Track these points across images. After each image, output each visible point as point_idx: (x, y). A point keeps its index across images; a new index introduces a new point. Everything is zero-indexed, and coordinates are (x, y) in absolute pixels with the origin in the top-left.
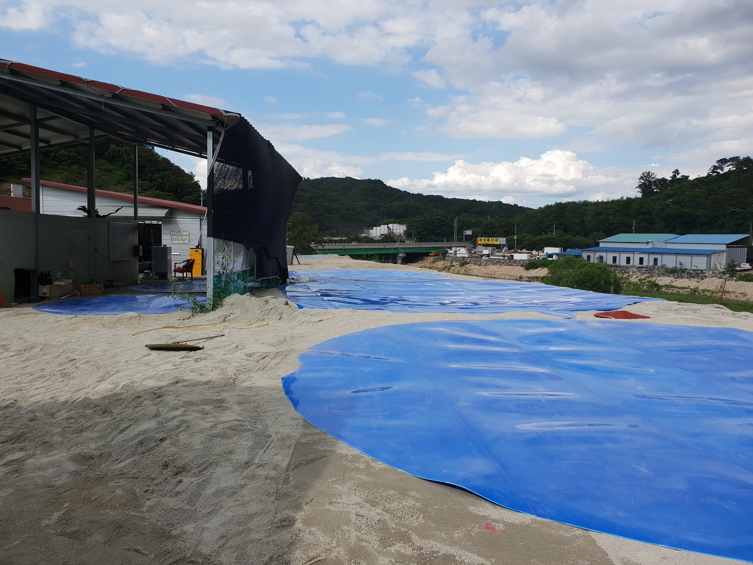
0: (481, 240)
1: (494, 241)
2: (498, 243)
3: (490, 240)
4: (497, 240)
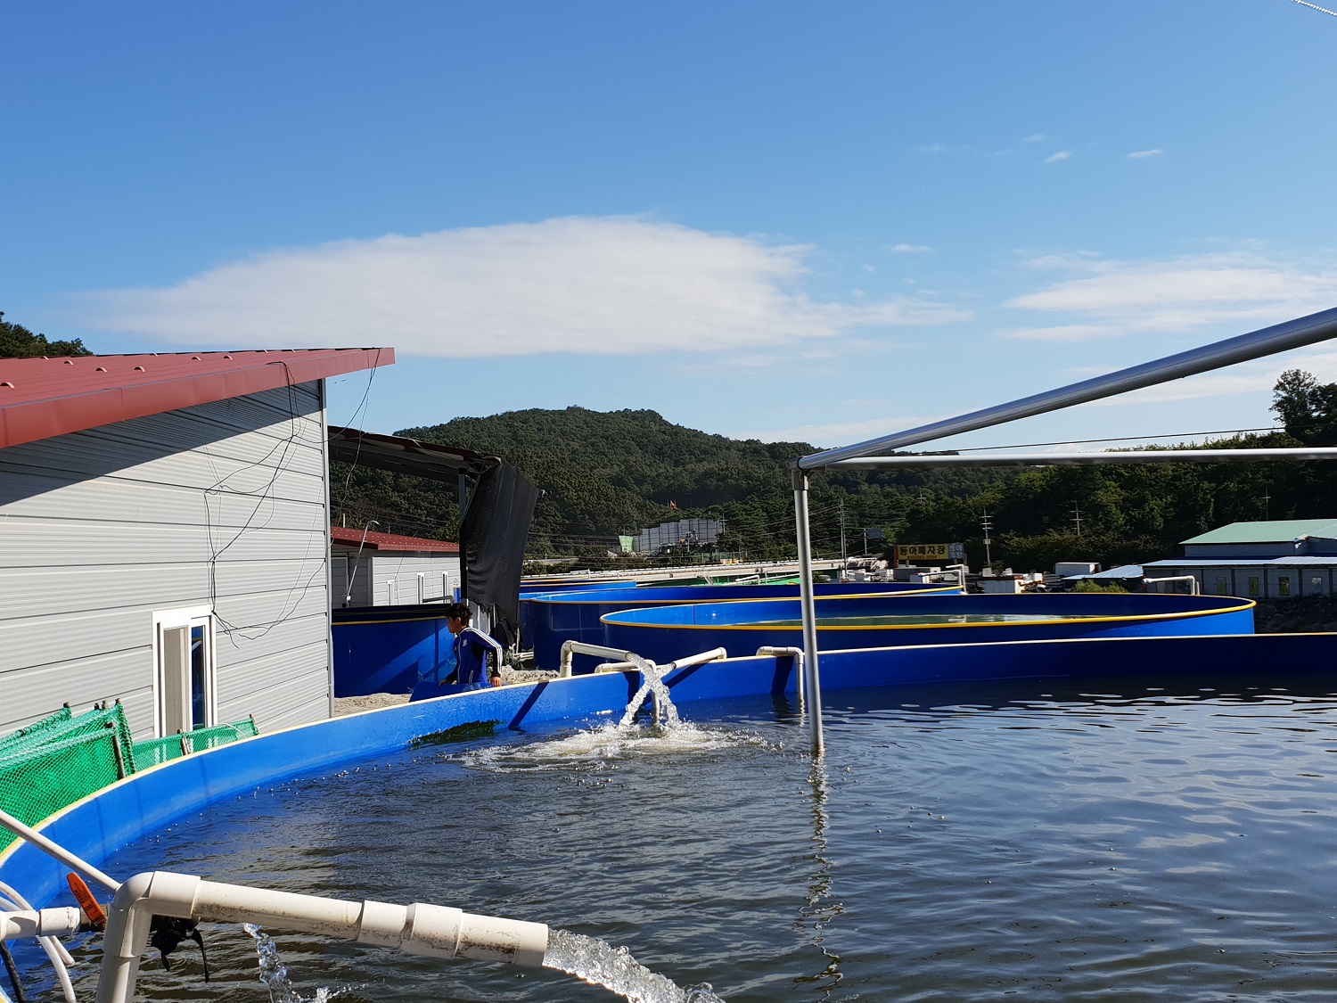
0: (904, 551)
1: (936, 552)
2: (947, 558)
3: (927, 549)
4: (942, 550)
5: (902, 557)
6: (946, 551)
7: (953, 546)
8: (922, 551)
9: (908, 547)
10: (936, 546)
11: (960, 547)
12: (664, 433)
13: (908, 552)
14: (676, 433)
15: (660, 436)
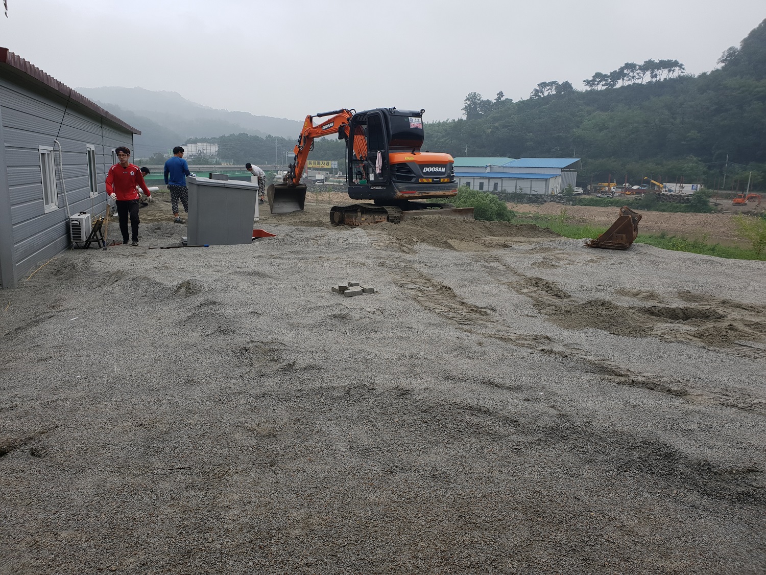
0: (310, 163)
1: (325, 165)
2: (330, 167)
3: (321, 163)
4: (328, 164)
5: (309, 166)
6: (330, 164)
7: (333, 162)
8: (319, 163)
9: (312, 161)
10: (325, 162)
11: (336, 163)
13: (312, 164)
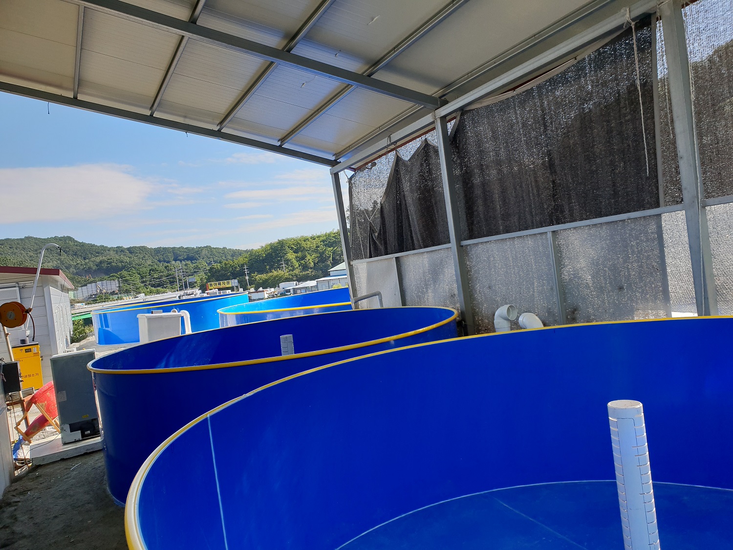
0: (211, 285)
1: (226, 284)
3: (222, 283)
4: (228, 283)
5: (210, 288)
7: (233, 281)
10: (225, 282)
11: (236, 281)
12: (77, 245)
13: (213, 285)
14: (83, 246)
15: (75, 247)
